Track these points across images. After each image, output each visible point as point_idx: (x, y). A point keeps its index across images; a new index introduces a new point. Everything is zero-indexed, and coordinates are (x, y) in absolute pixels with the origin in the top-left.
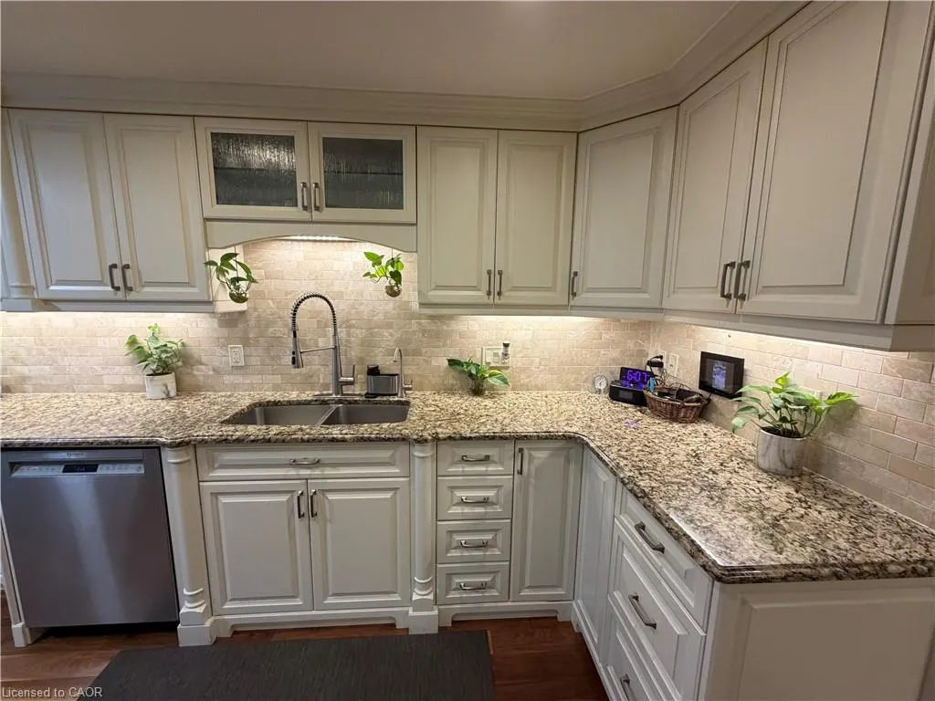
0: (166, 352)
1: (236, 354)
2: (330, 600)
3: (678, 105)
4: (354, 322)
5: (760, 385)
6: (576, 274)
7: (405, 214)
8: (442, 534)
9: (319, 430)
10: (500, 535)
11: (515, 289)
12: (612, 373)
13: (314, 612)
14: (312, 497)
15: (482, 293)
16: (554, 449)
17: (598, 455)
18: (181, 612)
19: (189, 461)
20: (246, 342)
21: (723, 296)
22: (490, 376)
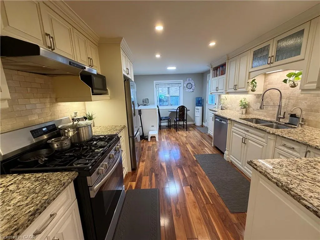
4: (291, 97)
18: (225, 152)
19: (230, 123)
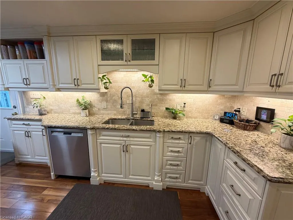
0: (86, 103)
1: (104, 104)
2: (130, 177)
3: (254, 19)
4: (137, 95)
5: (282, 118)
6: (211, 80)
7: (155, 62)
8: (165, 161)
9: (129, 127)
10: (183, 163)
11: (189, 85)
12: (221, 114)
13: (126, 179)
14: (127, 146)
15: (179, 87)
16: (202, 137)
17: (219, 139)
18: (91, 175)
19: (94, 133)
20: (107, 101)
21: (270, 86)
22: (179, 113)
